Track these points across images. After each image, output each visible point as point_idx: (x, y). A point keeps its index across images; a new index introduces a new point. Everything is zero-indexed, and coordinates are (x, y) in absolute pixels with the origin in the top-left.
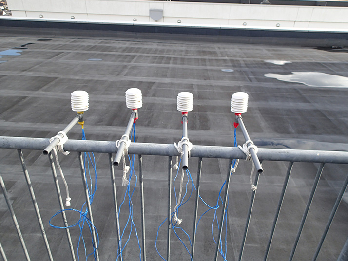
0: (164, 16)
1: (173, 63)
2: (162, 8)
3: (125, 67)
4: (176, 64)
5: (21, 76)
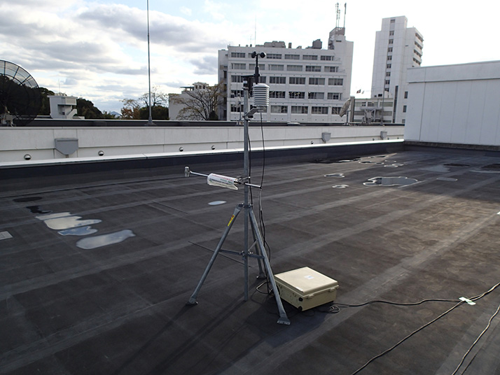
2: (75, 137)
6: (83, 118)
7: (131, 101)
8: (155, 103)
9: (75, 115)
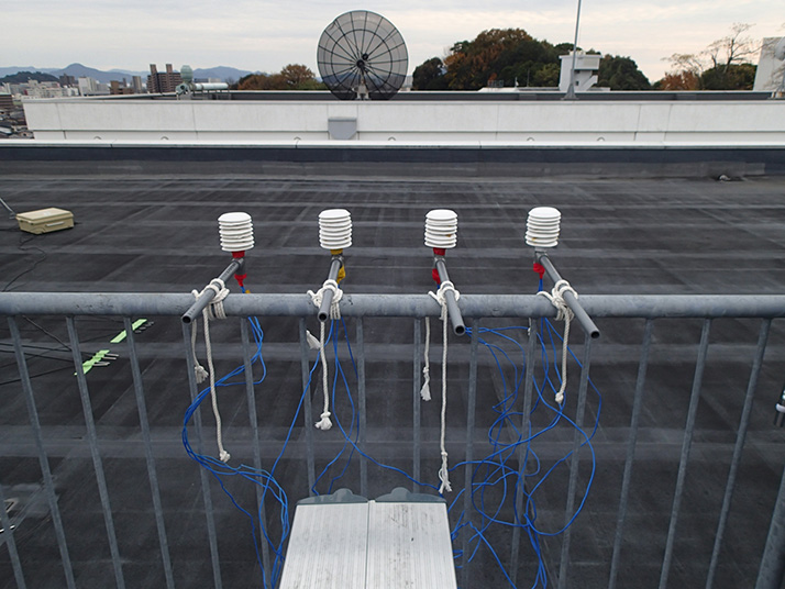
0: (360, 130)
1: (385, 219)
2: (355, 115)
3: (285, 228)
4: (392, 220)
5: (61, 254)
6: (607, 90)
7: (686, 58)
8: (731, 59)
9: (594, 85)
